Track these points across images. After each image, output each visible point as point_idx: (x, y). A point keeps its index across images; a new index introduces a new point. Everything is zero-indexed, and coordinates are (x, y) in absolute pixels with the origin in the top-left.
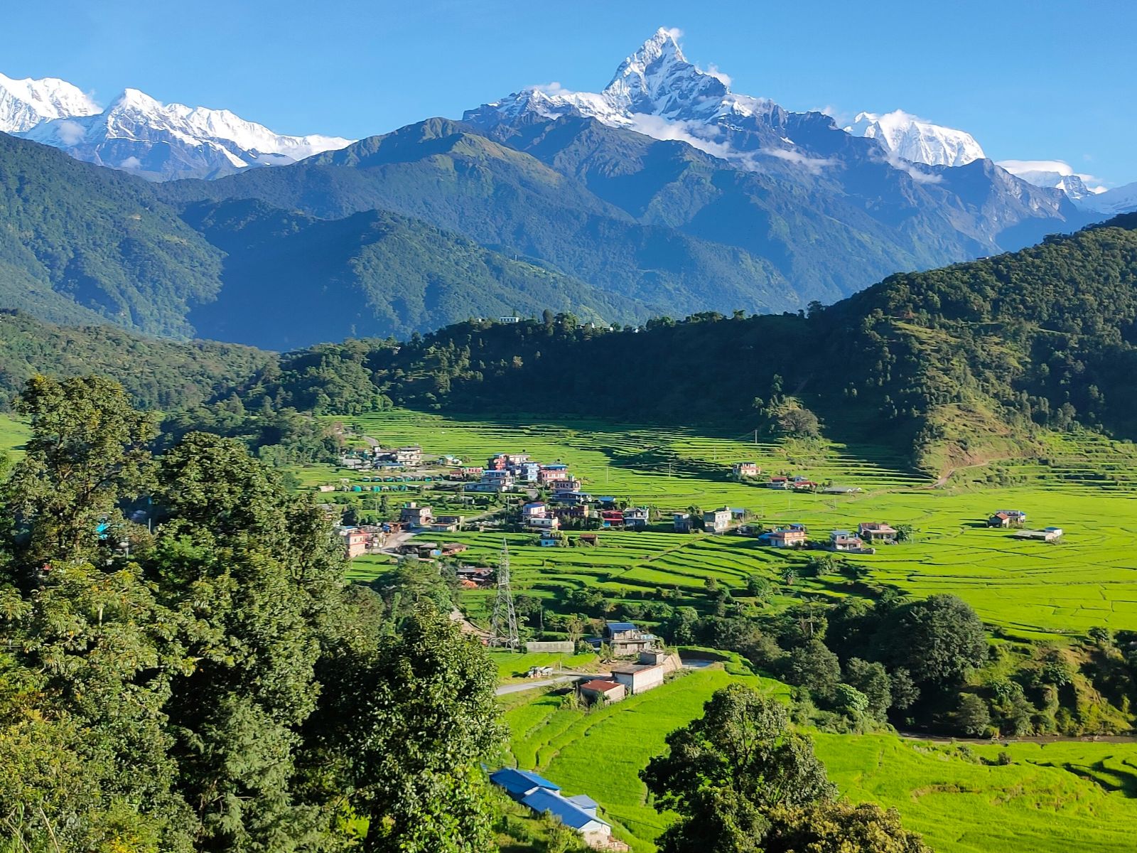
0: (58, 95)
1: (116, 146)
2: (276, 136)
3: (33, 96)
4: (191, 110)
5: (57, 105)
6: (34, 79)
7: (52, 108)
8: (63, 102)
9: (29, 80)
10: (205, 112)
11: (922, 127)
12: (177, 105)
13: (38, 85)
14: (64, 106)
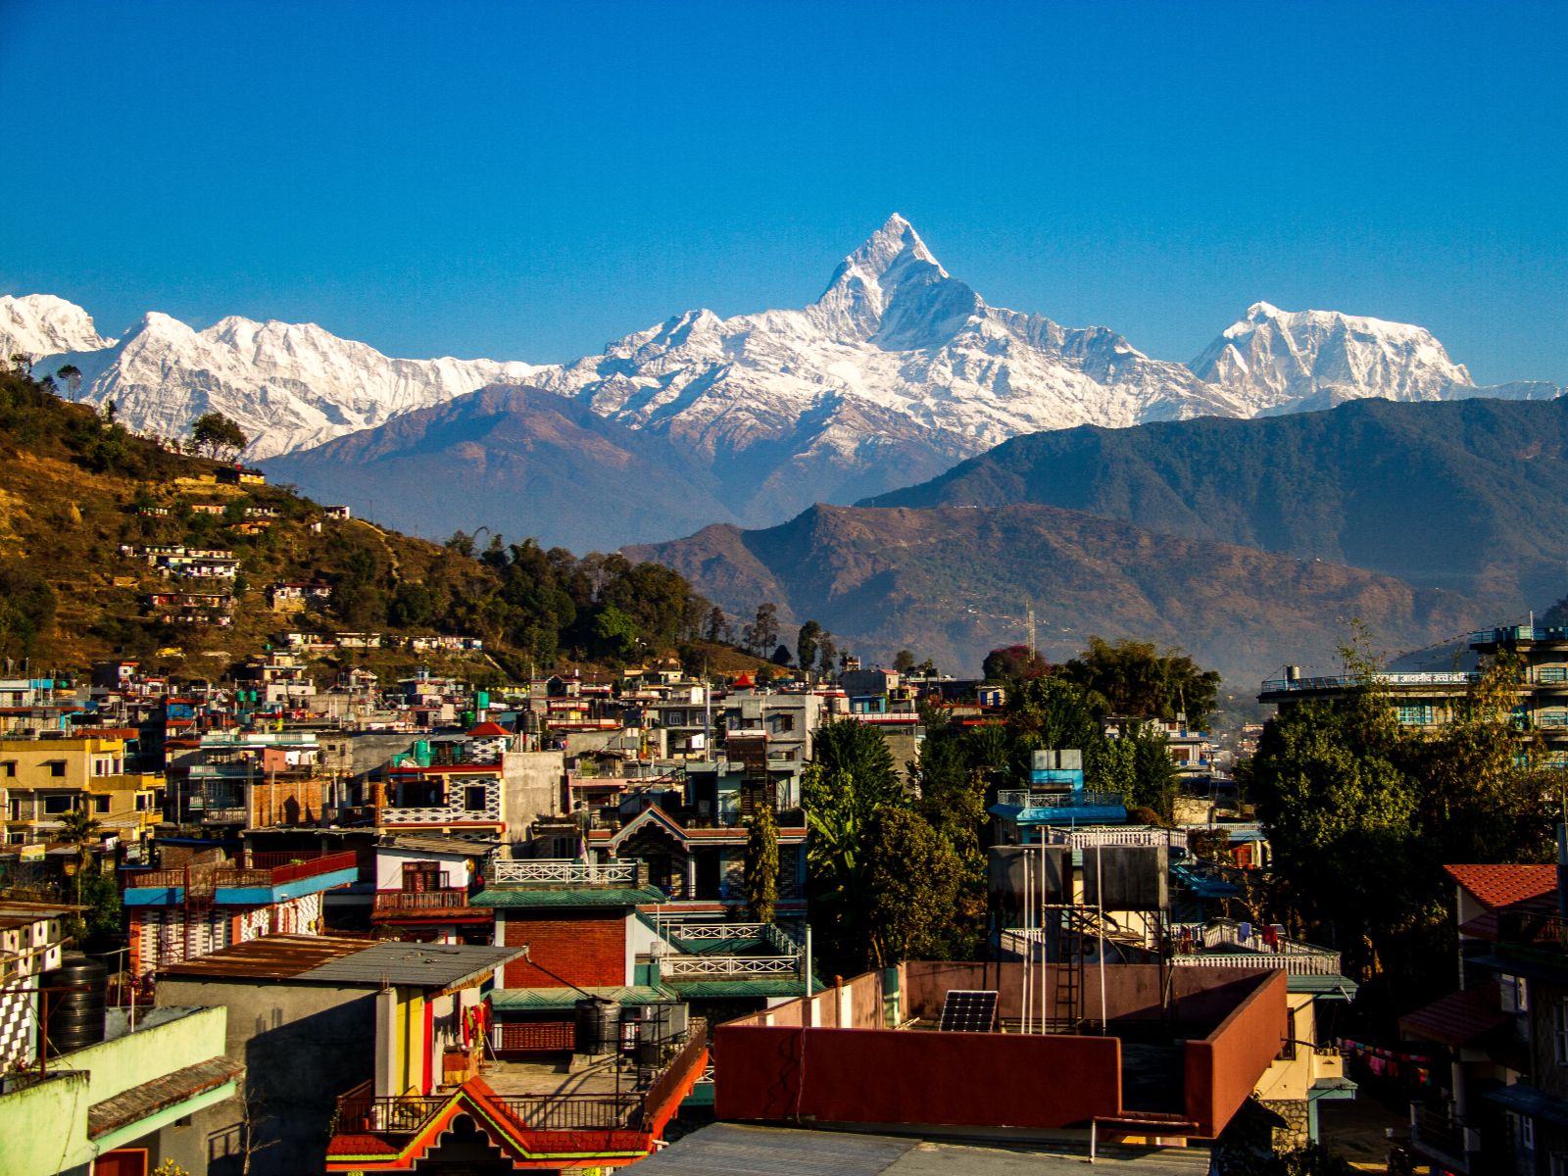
0: (52, 319)
1: (132, 397)
2: (390, 360)
3: (14, 320)
4: (262, 325)
5: (51, 332)
6: (17, 296)
7: (44, 338)
8: (58, 327)
9: (9, 298)
10: (281, 327)
11: (1347, 319)
12: (239, 318)
13: (21, 305)
14: (60, 333)
